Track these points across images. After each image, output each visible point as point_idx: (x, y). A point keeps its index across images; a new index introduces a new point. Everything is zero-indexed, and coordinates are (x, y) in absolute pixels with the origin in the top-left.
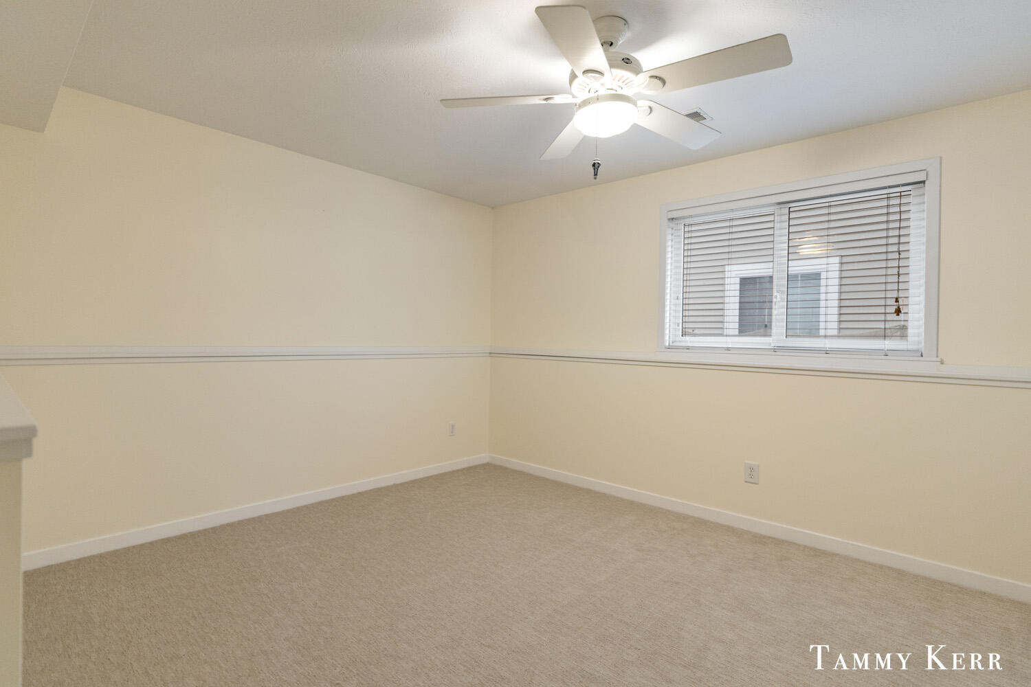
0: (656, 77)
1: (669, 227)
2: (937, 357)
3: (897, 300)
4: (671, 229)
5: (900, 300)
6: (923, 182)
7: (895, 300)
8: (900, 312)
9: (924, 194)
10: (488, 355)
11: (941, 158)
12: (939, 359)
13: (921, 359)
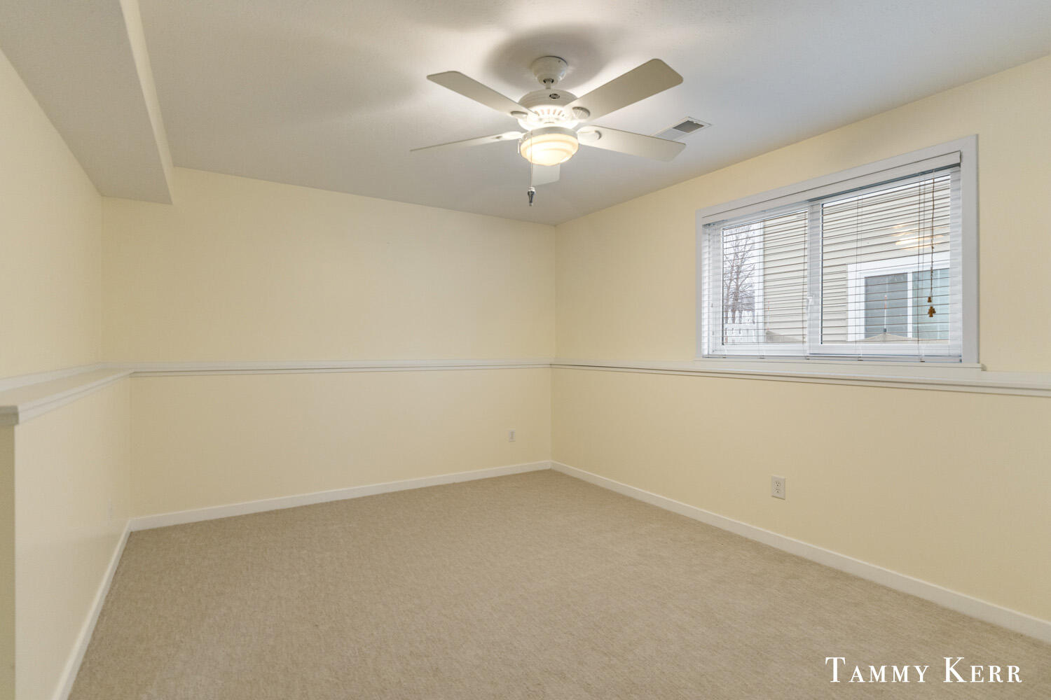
0: (578, 108)
1: (706, 234)
2: (978, 362)
3: (930, 300)
4: (707, 236)
5: (933, 299)
6: (959, 165)
7: (927, 299)
8: (934, 312)
9: (959, 180)
10: (549, 366)
11: (977, 136)
12: (979, 365)
13: (960, 365)
